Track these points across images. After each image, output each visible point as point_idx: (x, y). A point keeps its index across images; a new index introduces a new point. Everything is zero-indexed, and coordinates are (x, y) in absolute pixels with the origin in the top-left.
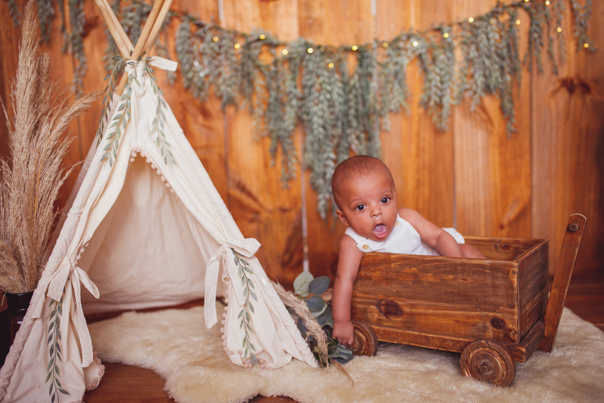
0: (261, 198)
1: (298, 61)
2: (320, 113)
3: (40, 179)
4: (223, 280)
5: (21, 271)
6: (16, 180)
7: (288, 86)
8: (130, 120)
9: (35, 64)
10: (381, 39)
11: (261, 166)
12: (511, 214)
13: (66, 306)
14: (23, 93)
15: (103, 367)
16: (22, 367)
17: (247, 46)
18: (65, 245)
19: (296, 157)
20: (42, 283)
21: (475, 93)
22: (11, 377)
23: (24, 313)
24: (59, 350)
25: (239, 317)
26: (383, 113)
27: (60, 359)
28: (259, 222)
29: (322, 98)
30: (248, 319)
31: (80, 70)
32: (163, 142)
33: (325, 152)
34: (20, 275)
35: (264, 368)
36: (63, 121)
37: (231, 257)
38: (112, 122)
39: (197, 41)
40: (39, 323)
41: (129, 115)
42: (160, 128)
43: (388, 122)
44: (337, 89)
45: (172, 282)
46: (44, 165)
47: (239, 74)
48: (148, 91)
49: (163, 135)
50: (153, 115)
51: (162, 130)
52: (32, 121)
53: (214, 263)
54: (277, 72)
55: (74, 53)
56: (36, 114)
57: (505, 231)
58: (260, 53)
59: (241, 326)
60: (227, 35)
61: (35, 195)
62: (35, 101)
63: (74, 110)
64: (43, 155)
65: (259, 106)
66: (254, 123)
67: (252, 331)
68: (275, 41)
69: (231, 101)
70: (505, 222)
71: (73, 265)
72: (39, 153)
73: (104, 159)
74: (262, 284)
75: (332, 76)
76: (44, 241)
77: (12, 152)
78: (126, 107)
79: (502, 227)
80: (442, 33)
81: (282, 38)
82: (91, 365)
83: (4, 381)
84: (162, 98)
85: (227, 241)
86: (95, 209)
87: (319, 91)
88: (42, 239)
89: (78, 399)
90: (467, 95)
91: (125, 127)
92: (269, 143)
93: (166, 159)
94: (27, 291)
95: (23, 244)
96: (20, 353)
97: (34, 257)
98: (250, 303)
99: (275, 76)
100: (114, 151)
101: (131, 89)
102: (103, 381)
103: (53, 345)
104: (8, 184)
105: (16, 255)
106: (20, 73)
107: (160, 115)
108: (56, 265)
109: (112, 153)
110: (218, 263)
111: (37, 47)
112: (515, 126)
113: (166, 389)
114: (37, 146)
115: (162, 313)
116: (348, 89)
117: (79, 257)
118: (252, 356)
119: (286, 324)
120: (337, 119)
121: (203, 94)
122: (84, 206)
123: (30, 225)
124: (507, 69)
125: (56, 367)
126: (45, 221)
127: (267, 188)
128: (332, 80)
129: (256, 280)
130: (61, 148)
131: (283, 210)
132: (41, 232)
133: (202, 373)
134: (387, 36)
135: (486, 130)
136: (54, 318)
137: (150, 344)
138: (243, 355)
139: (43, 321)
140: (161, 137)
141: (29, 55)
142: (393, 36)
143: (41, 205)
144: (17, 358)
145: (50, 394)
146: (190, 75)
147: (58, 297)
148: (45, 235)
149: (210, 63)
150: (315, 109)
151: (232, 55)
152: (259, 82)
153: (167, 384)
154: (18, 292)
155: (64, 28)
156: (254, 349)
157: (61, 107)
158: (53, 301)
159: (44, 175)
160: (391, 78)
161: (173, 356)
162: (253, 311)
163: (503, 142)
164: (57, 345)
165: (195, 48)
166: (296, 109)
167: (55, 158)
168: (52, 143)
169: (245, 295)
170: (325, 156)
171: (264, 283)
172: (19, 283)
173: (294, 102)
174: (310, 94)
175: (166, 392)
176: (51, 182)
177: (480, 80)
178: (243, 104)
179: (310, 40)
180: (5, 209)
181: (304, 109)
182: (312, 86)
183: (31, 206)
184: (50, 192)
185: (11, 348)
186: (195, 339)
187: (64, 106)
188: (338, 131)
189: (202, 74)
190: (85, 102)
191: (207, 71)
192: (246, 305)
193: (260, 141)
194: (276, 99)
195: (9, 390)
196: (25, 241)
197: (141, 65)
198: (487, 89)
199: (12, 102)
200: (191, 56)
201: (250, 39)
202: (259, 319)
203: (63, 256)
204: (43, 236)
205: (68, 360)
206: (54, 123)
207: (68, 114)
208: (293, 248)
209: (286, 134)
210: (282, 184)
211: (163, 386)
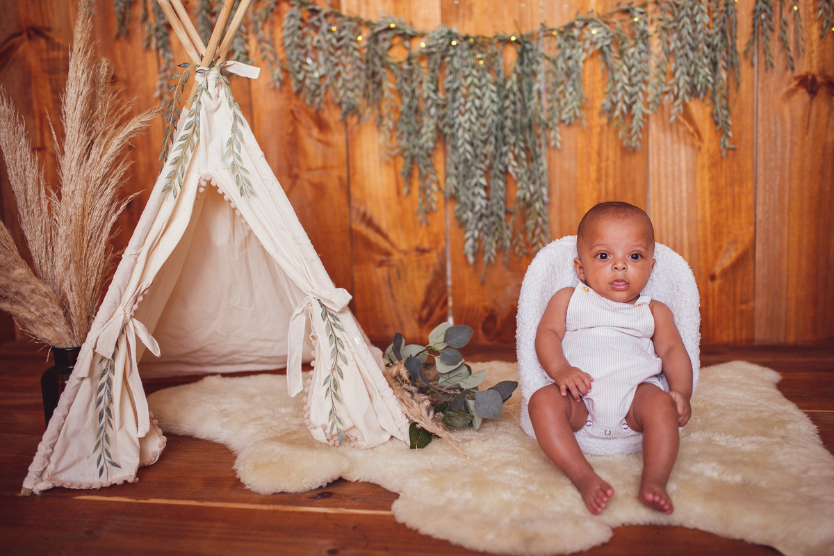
0: (392, 235)
1: (438, 56)
2: (467, 126)
3: (89, 214)
4: (311, 339)
5: (69, 323)
6: (64, 213)
7: (426, 89)
8: (198, 141)
9: (88, 74)
10: (550, 25)
11: (393, 192)
12: (726, 260)
13: (119, 365)
14: (73, 109)
15: (164, 439)
16: (68, 434)
17: (375, 38)
18: (118, 292)
19: (438, 183)
20: (91, 337)
21: (676, 97)
22: (54, 445)
23: (70, 371)
24: (110, 416)
25: (324, 384)
26: (551, 124)
27: (111, 427)
28: (390, 266)
29: (469, 105)
30: (336, 387)
31: (165, 70)
32: (240, 169)
33: (474, 176)
34: (68, 327)
35: (353, 447)
36: (116, 144)
37: (317, 311)
38: (177, 144)
39: (312, 32)
40: (87, 382)
41: (198, 135)
42: (236, 150)
43: (557, 136)
44: (490, 93)
45: (265, 340)
46: (94, 196)
47: (363, 74)
48: (222, 104)
49: (240, 159)
50: (227, 134)
51: (238, 153)
52: (83, 143)
53: (299, 317)
54: (411, 72)
55: (158, 49)
56: (89, 134)
57: (717, 283)
58: (391, 47)
59: (326, 395)
60: (347, 24)
61: (83, 233)
62: (89, 119)
63: (128, 131)
64: (91, 185)
65: (389, 115)
66: (382, 138)
67: (340, 401)
68: (409, 32)
69: (353, 110)
70: (718, 270)
71: (128, 316)
72: (87, 182)
73: (167, 189)
74: (355, 345)
75: (484, 76)
76: (95, 287)
77: (61, 181)
78: (194, 125)
79: (713, 278)
80: (632, 17)
81: (419, 27)
82: (148, 435)
83: (47, 449)
84: (240, 114)
85: (313, 291)
86: (156, 249)
87: (465, 96)
88: (93, 285)
89: (130, 473)
90: (667, 99)
91: (194, 149)
92: (402, 164)
93: (242, 188)
94: (75, 346)
95: (71, 290)
96: (65, 417)
97: (83, 306)
98: (338, 367)
99: (409, 76)
100: (179, 180)
101: (200, 102)
102: (164, 455)
103: (102, 410)
104: (57, 219)
105: (64, 304)
106: (70, 85)
107: (236, 134)
108: (107, 315)
109: (176, 181)
110: (303, 318)
111: (91, 52)
112: (733, 141)
113: (234, 467)
114: (85, 175)
115: (252, 378)
116: (504, 93)
117: (136, 307)
118: (339, 432)
119: (382, 394)
120: (489, 133)
121: (317, 100)
122: (143, 246)
123: (78, 269)
124: (721, 63)
125: (106, 435)
126: (96, 263)
127: (401, 221)
128: (484, 81)
129: (348, 340)
130: (115, 176)
131: (421, 251)
132: (91, 276)
133: (277, 448)
134: (557, 22)
135: (693, 145)
136: (105, 379)
137: (227, 415)
138: (328, 431)
139: (92, 381)
140: (238, 162)
141: (81, 63)
142: (566, 22)
143: (90, 244)
144: (62, 423)
145: (98, 466)
146: (301, 76)
147: (109, 354)
148: (96, 280)
149: (327, 60)
150: (461, 119)
151: (355, 49)
152: (388, 85)
153: (237, 461)
154: (65, 347)
155: (145, 18)
156: (341, 424)
157: (114, 127)
158: (103, 359)
159: (93, 208)
160: (562, 77)
161: (251, 430)
162: (342, 377)
163: (715, 164)
164: (108, 410)
165: (308, 40)
166: (435, 120)
167: (107, 188)
168: (102, 170)
169: (332, 356)
170: (474, 181)
171: (357, 343)
172: (66, 336)
173: (433, 111)
174: (454, 100)
175: (234, 472)
176: (102, 217)
177: (683, 80)
178: (369, 114)
179: (455, 30)
180: (53, 248)
181: (446, 120)
182: (458, 89)
183: (78, 245)
184: (102, 228)
185: (55, 411)
186: (283, 411)
187: (117, 126)
188: (490, 148)
189: (316, 75)
190: (143, 120)
191: (322, 71)
192: (333, 369)
193: (391, 161)
194: (410, 107)
195: (53, 459)
196: (73, 288)
197: (214, 72)
198: (693, 92)
199: (63, 120)
200: (303, 51)
201: (377, 29)
202: (349, 387)
203: (116, 305)
204: (94, 281)
205: (121, 427)
206: (105, 147)
207: (122, 135)
208: (433, 300)
209: (422, 153)
210: (421, 217)
211: (233, 464)
